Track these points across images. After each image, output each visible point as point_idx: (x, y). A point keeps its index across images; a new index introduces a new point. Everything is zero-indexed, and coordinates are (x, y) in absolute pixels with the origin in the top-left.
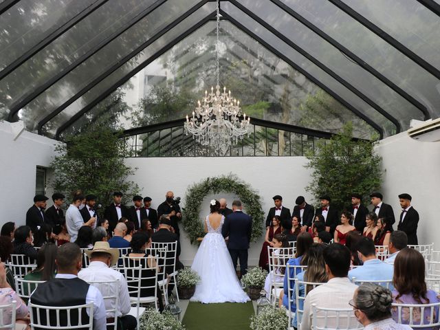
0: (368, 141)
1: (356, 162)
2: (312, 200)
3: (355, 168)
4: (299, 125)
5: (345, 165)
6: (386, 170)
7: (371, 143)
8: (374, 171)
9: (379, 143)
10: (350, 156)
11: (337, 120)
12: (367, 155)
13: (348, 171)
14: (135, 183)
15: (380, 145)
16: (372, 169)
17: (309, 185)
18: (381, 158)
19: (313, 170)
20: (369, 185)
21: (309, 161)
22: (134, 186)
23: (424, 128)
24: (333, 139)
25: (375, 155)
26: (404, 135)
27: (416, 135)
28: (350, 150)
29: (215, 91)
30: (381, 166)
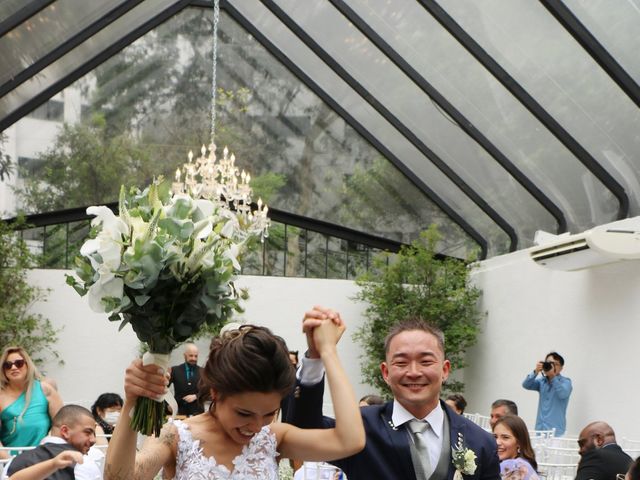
0: (462, 260)
1: (439, 296)
2: (361, 356)
3: (437, 306)
4: (331, 221)
5: (421, 301)
6: (487, 313)
7: (466, 264)
8: (467, 314)
9: (479, 266)
10: (430, 284)
11: (404, 218)
12: (459, 284)
13: (425, 310)
14: (44, 317)
15: (481, 270)
16: (464, 310)
17: (359, 331)
18: (481, 293)
19: (367, 305)
20: (458, 336)
21: (360, 289)
22: (43, 322)
23: (556, 247)
24: (404, 253)
25: (470, 286)
26: (523, 256)
27: (542, 257)
28: (431, 274)
29: (208, 152)
30: (481, 304)
